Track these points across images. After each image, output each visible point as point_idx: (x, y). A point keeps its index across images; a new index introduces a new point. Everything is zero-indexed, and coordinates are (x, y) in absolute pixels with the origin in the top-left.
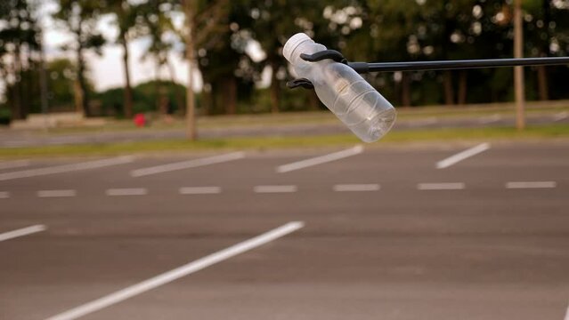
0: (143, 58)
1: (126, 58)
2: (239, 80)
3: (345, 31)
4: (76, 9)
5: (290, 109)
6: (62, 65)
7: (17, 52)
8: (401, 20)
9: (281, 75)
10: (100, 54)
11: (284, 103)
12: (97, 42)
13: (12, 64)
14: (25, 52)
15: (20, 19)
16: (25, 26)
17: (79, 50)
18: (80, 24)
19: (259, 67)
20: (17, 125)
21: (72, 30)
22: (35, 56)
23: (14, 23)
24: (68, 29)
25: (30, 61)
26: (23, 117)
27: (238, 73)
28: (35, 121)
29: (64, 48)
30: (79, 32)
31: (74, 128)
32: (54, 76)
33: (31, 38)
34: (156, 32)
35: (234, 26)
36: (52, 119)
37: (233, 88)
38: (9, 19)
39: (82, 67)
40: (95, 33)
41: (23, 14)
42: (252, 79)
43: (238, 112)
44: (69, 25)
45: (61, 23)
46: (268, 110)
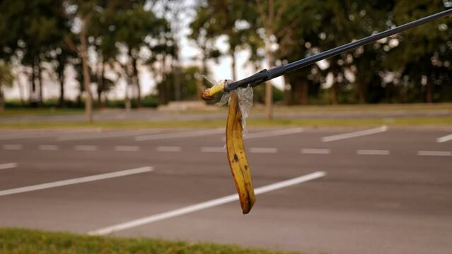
0: (245, 66)
1: (233, 65)
2: (310, 82)
3: (386, 48)
4: (203, 32)
5: (345, 102)
6: (193, 70)
7: (164, 60)
8: (426, 41)
9: (340, 79)
10: (217, 62)
11: (341, 98)
12: (216, 55)
13: (160, 69)
14: (169, 60)
15: (167, 39)
16: (170, 44)
17: (204, 60)
18: (205, 43)
19: (324, 73)
20: (162, 108)
21: (199, 47)
22: (175, 63)
23: (162, 42)
24: (197, 45)
25: (172, 66)
26: (166, 103)
27: (310, 77)
28: (173, 106)
29: (194, 59)
30: (204, 48)
31: (196, 111)
32: (188, 77)
33: (173, 51)
34: (254, 48)
35: (308, 45)
36: (184, 105)
37: (305, 87)
38: (159, 38)
39: (206, 71)
40: (214, 49)
41: (168, 35)
42: (319, 81)
43: (309, 104)
44: (197, 43)
45: (193, 42)
46: (330, 103)
